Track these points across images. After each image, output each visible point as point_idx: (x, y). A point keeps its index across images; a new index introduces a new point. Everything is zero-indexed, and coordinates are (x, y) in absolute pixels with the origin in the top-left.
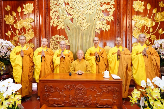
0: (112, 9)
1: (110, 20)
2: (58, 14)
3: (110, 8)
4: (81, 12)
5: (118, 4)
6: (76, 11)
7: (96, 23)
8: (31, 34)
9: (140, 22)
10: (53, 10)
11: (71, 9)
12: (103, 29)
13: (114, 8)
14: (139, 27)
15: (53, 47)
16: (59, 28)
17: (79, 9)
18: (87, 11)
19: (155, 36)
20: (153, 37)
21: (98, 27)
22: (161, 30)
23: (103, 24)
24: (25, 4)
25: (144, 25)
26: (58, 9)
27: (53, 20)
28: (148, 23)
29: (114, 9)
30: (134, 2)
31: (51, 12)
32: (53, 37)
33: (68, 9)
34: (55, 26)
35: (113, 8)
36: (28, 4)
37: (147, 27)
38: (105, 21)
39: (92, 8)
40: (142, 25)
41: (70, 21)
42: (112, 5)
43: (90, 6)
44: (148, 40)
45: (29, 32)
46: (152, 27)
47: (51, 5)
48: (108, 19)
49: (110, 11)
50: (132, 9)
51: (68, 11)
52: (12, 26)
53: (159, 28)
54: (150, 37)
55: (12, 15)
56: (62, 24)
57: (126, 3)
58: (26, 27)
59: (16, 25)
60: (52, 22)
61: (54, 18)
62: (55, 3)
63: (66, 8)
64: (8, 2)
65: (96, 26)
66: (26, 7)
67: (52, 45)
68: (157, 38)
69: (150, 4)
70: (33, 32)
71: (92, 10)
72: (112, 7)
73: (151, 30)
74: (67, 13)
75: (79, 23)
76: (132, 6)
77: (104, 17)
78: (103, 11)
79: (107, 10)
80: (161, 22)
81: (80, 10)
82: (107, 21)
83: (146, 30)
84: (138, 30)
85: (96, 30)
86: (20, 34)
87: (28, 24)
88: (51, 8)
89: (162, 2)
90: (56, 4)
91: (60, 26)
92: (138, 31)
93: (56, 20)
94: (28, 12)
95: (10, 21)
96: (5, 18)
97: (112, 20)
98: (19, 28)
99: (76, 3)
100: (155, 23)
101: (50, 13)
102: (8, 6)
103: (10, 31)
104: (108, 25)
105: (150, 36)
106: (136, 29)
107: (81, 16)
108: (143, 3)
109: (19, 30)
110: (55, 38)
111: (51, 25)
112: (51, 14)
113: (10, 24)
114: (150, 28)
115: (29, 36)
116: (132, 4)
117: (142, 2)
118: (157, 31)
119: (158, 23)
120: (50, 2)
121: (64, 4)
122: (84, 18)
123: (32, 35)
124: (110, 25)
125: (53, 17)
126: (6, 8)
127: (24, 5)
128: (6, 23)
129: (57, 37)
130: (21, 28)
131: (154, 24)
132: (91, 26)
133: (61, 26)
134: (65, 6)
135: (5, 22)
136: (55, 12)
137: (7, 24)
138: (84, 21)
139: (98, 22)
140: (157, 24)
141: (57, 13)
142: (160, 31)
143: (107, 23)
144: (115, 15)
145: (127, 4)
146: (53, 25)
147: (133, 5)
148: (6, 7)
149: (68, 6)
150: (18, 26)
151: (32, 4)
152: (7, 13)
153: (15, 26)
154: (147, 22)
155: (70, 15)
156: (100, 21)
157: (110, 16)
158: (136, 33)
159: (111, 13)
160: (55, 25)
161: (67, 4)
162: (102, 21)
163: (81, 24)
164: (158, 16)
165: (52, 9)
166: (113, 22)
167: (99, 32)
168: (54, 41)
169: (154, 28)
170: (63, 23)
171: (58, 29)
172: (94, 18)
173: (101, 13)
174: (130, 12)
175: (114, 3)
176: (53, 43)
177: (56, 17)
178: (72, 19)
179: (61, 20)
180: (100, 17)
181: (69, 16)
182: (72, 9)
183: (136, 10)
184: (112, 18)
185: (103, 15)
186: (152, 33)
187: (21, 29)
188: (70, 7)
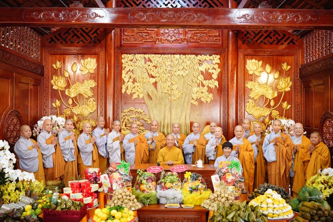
0: (215, 69)
1: (212, 86)
2: (133, 77)
3: (212, 69)
4: (169, 72)
5: (224, 64)
6: (161, 71)
7: (191, 90)
8: (91, 105)
9: (256, 91)
10: (126, 69)
11: (154, 68)
12: (202, 99)
13: (219, 68)
14: (255, 98)
15: (126, 126)
16: (135, 96)
17: (166, 68)
18: (179, 72)
19: (278, 113)
20: (275, 113)
21: (195, 96)
22: (286, 102)
23: (202, 92)
24: (84, 60)
25: (263, 96)
26: (133, 68)
27: (126, 84)
28: (267, 93)
29: (219, 70)
30: (248, 61)
31: (124, 72)
32: (126, 110)
33: (150, 67)
34: (129, 94)
35: (217, 69)
36: (89, 59)
37: (267, 99)
38: (206, 88)
39: (186, 68)
40: (259, 96)
41: (153, 88)
42: (216, 63)
43: (183, 64)
44: (268, 118)
45: (88, 103)
46: (273, 99)
47: (123, 61)
48: (210, 85)
49: (213, 73)
50: (245, 71)
51: (149, 71)
52: (63, 92)
53: (284, 101)
54: (271, 114)
55: (62, 75)
56: (139, 90)
57: (235, 63)
58: (83, 95)
59: (69, 92)
60: (124, 87)
61: (129, 81)
62: (129, 59)
63: (147, 66)
64: (58, 56)
65: (193, 95)
66: (85, 64)
67: (124, 123)
68: (281, 115)
69: (270, 65)
70: (95, 103)
71: (186, 71)
72: (217, 66)
73: (272, 103)
74: (148, 73)
75: (166, 89)
76: (245, 67)
77: (204, 82)
78: (202, 73)
79: (209, 71)
80: (285, 92)
81: (168, 71)
82: (208, 87)
83: (265, 103)
84: (253, 102)
85: (192, 101)
86: (74, 105)
87: (86, 90)
88: (123, 66)
89: (285, 64)
90: (131, 60)
91: (137, 93)
92: (254, 104)
93: (130, 84)
94: (87, 71)
95: (60, 84)
96: (52, 81)
97: (216, 86)
98: (73, 96)
99: (161, 59)
100: (278, 93)
101: (121, 73)
102: (58, 62)
103: (60, 99)
104: (211, 94)
105: (271, 112)
106: (251, 101)
107: (169, 79)
108: (261, 63)
109: (72, 99)
110: (128, 112)
111: (123, 92)
112: (123, 75)
113: (60, 89)
114: (270, 101)
115: (88, 108)
116: (245, 63)
117: (259, 61)
118: (281, 105)
119: (282, 93)
120: (122, 56)
121: (143, 60)
122: (173, 82)
123: (93, 106)
124: (213, 94)
125: (126, 80)
126: (54, 66)
127: (82, 61)
128: (54, 87)
129: (133, 111)
130: (76, 96)
131: (276, 95)
132: (184, 95)
133: (139, 93)
134: (145, 63)
135: (52, 86)
136: (129, 73)
137: (54, 90)
138: (174, 87)
139: (195, 89)
140: (280, 95)
141: (133, 74)
142: (285, 105)
143: (207, 91)
144: (220, 79)
145: (237, 65)
146: (125, 92)
147: (247, 66)
148: (55, 63)
149: (149, 63)
150: (72, 93)
151: (95, 60)
152: (55, 72)
153: (67, 93)
154: (265, 91)
155: (153, 77)
156: (198, 88)
157: (213, 80)
158: (251, 107)
159: (215, 76)
160: (129, 92)
161: (148, 61)
162: (201, 87)
163: (170, 92)
164: (281, 83)
165: (125, 67)
166: (218, 90)
167: (196, 103)
168: (127, 118)
169: (276, 100)
170: (142, 89)
171: (133, 98)
172: (189, 83)
173: (200, 75)
174: (243, 76)
175: (218, 61)
176: (125, 120)
177: (131, 80)
178: (155, 84)
179: (138, 84)
180: (198, 82)
181: (152, 79)
182: (156, 68)
183: (251, 73)
184: (216, 83)
185: (203, 78)
186: (273, 107)
187: (76, 98)
188: (153, 65)
